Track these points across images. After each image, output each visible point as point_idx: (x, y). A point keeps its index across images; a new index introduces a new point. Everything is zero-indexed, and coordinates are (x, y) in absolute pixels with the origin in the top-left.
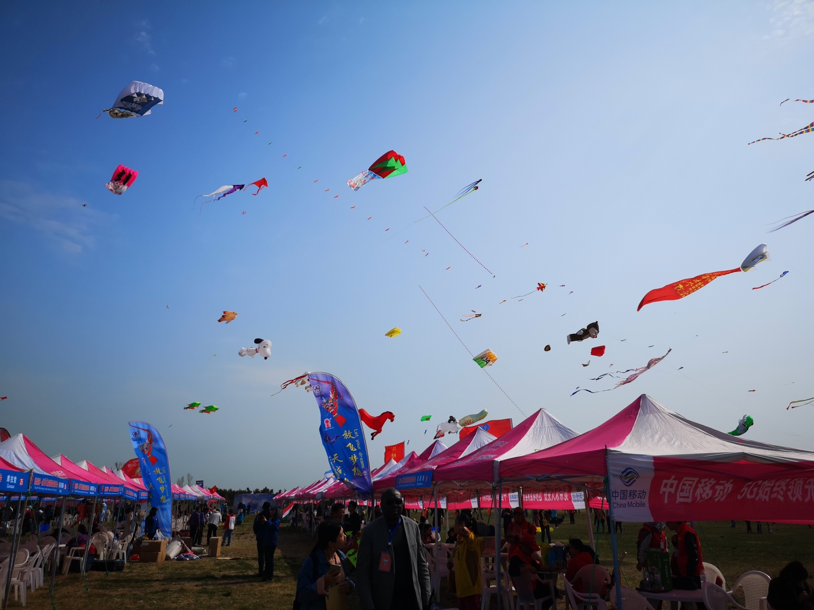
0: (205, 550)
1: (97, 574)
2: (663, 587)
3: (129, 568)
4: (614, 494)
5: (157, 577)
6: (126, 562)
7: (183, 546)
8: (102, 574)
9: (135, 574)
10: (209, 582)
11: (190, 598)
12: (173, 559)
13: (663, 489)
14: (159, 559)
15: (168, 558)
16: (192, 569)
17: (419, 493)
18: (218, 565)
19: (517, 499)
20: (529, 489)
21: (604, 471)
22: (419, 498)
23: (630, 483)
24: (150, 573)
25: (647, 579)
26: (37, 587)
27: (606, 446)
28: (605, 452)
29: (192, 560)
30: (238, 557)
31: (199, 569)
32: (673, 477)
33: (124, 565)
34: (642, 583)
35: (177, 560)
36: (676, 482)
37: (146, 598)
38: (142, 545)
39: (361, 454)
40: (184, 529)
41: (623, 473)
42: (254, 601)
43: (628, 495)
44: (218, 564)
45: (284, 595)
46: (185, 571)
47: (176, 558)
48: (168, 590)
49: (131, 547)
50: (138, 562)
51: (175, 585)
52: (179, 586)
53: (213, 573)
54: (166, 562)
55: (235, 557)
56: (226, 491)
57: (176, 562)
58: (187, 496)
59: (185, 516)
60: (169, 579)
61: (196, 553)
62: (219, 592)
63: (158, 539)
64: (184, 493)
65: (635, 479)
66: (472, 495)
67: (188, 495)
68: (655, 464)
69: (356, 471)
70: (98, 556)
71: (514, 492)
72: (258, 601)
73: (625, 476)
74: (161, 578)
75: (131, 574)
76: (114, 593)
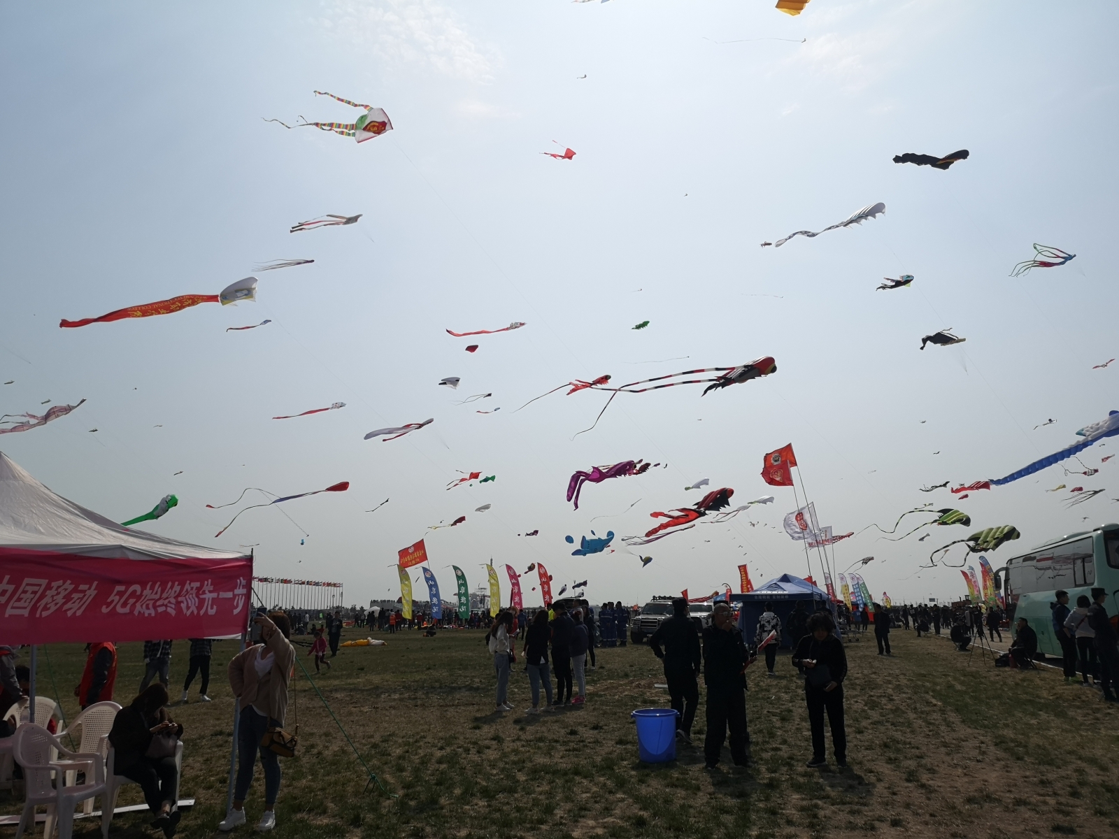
32: (7, 578)
36: (11, 588)
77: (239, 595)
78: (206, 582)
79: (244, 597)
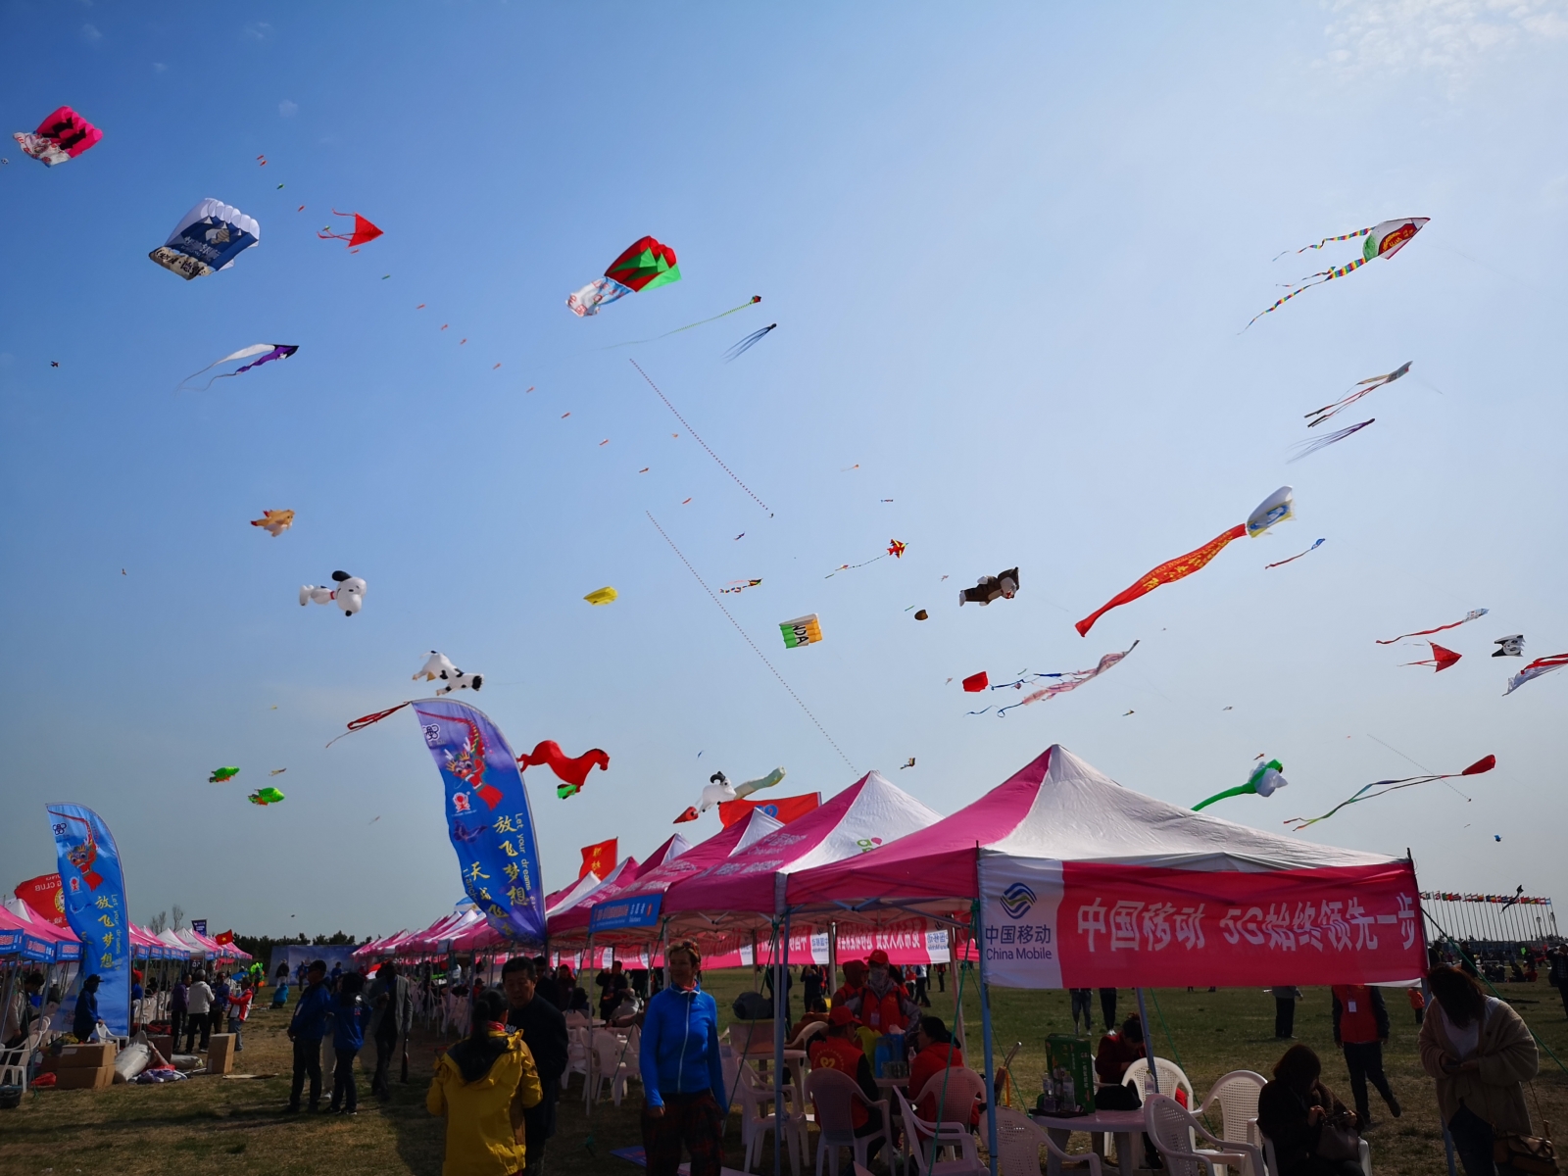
0: (201, 1061)
2: (1079, 1107)
3: (31, 1101)
4: (989, 933)
5: (91, 1118)
6: (25, 1090)
7: (152, 1053)
9: (42, 1114)
10: (202, 1126)
11: (156, 1159)
12: (130, 1080)
13: (1082, 925)
14: (99, 1082)
15: (118, 1079)
16: (167, 1100)
17: (639, 938)
18: (224, 1091)
19: (826, 946)
20: (849, 927)
21: (974, 891)
22: (642, 948)
23: (1020, 911)
24: (76, 1110)
25: (1050, 1093)
27: (977, 842)
28: (976, 853)
29: (170, 1081)
30: (269, 1073)
31: (184, 1099)
32: (1098, 900)
33: (20, 1095)
34: (1041, 1101)
35: (139, 1081)
36: (1102, 910)
37: (60, 1162)
38: (61, 1055)
39: (525, 863)
40: (161, 1019)
41: (1006, 893)
42: (293, 1161)
43: (1017, 934)
44: (225, 1089)
45: (356, 1146)
46: (151, 1104)
47: (136, 1078)
48: (109, 1146)
49: (39, 1058)
50: (53, 1089)
51: (127, 1133)
52: (136, 1136)
53: (212, 1106)
54: (114, 1087)
55: (263, 1073)
56: (255, 940)
57: (136, 1086)
58: (167, 952)
59: (163, 993)
60: (116, 1124)
61: (179, 1067)
62: (221, 1144)
63: (99, 1041)
64: (161, 946)
65: (1029, 903)
66: (742, 941)
67: (170, 950)
68: (1065, 875)
69: (516, 896)
71: (820, 932)
72: (301, 1160)
73: (1010, 898)
74: (99, 1122)
75: (33, 1115)
77: (1405, 920)
78: (1350, 902)
79: (1413, 924)
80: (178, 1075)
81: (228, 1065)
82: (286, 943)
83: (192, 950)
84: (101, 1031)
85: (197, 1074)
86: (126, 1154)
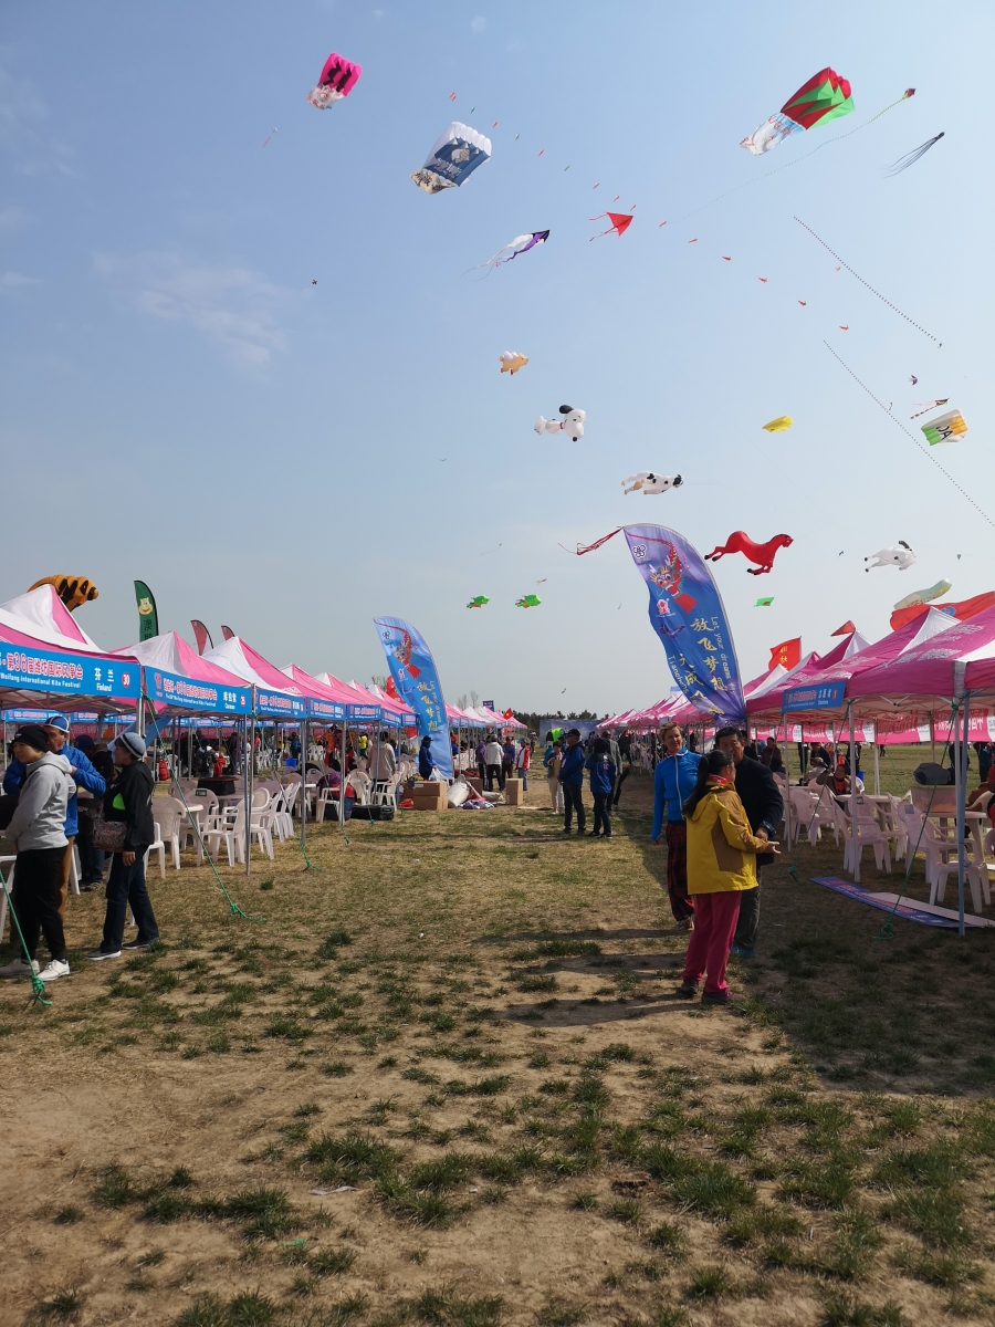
0: (501, 797)
1: (361, 825)
3: (400, 816)
5: (438, 829)
6: (396, 809)
7: (470, 790)
8: (366, 822)
9: (408, 825)
10: (508, 839)
11: (482, 858)
12: (459, 806)
14: (439, 806)
15: (451, 805)
16: (484, 821)
17: (825, 718)
18: (519, 817)
22: (828, 725)
24: (429, 823)
26: (287, 837)
29: (483, 808)
31: (494, 820)
33: (393, 812)
35: (464, 807)
37: (423, 856)
38: (414, 788)
39: (724, 657)
40: (472, 767)
42: (571, 866)
44: (520, 815)
45: (614, 860)
46: (474, 823)
47: (462, 805)
48: (452, 847)
49: (401, 789)
50: (412, 809)
51: (462, 841)
52: (468, 843)
53: (513, 827)
54: (449, 810)
55: (544, 806)
56: (528, 715)
57: (463, 810)
58: (471, 722)
59: (471, 749)
60: (454, 834)
61: (488, 799)
62: (522, 852)
64: (467, 718)
66: (919, 721)
67: (473, 721)
69: (717, 683)
70: (359, 801)
72: (577, 866)
74: (443, 832)
75: (403, 825)
76: (382, 848)
80: (488, 805)
81: (520, 801)
82: (549, 717)
83: (487, 721)
84: (436, 774)
85: (500, 805)
86: (463, 853)
